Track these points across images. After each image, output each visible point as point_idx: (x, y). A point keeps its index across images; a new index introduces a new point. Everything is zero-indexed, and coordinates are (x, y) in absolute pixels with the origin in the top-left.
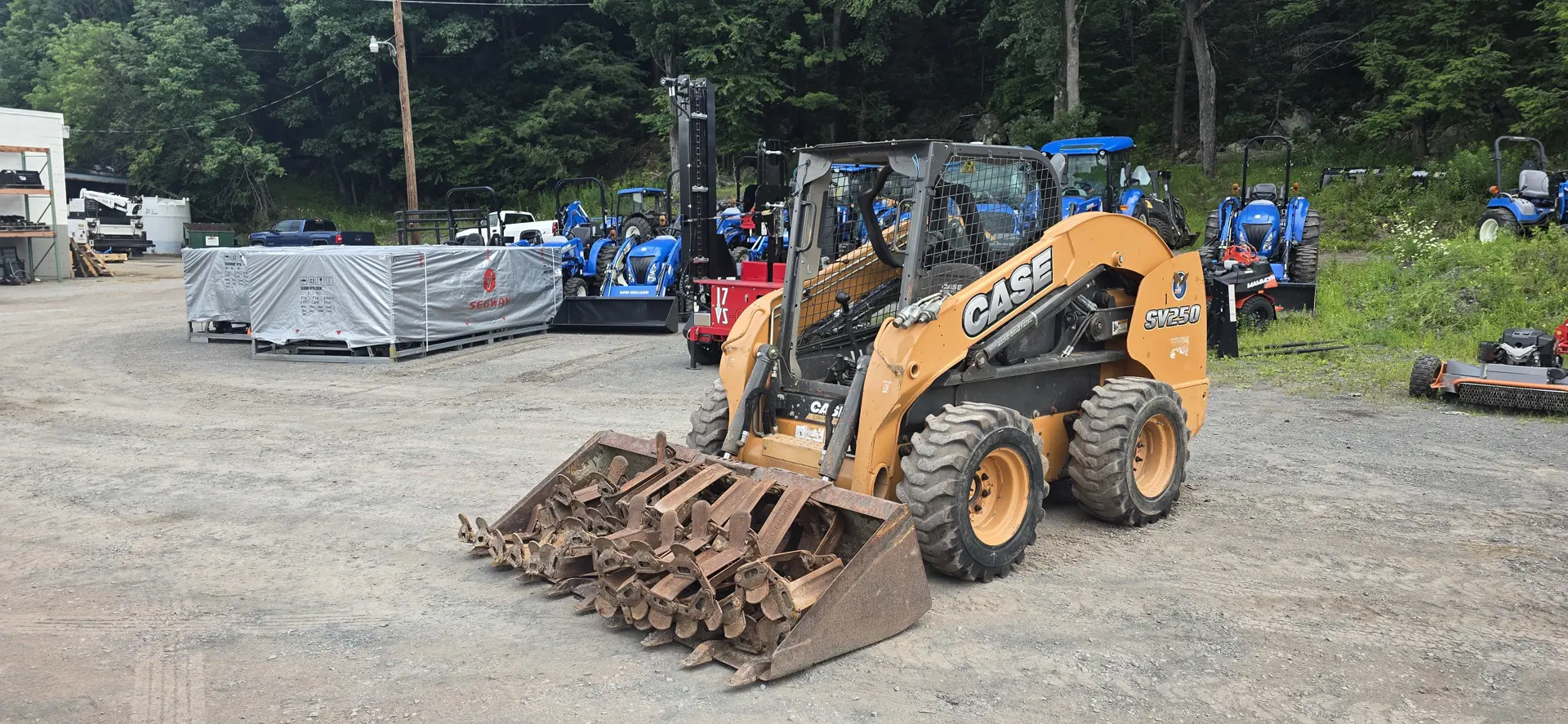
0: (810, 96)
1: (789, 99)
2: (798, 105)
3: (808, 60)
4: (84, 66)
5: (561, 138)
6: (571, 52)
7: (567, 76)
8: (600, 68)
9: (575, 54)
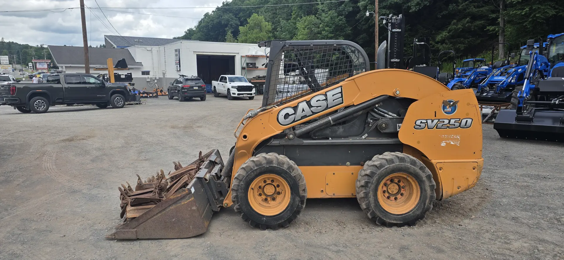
1: (561, 13)
4: (305, 30)
5: (455, 40)
6: (461, 5)
7: (460, 15)
8: (475, 10)
9: (463, 6)
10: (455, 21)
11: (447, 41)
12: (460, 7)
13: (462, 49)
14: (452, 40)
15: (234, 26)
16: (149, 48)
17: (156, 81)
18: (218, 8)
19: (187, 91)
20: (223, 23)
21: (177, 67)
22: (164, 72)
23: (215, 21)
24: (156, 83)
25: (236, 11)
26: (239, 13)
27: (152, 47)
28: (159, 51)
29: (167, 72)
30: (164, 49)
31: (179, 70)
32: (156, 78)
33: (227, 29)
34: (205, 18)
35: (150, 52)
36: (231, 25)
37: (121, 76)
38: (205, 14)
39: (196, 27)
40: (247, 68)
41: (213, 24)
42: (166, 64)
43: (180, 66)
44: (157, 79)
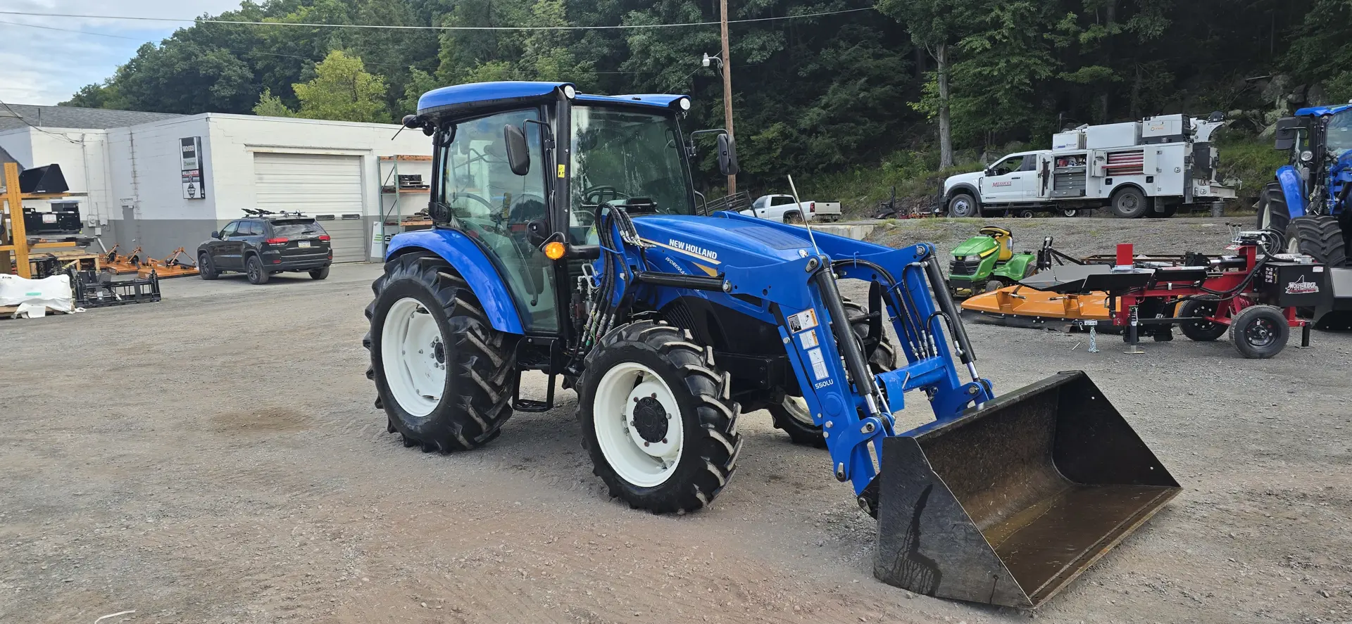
0: (1084, 71)
1: (1061, 74)
2: (1070, 79)
3: (1084, 37)
5: (837, 126)
6: (847, 53)
7: (845, 73)
8: (871, 63)
9: (850, 54)
10: (836, 85)
11: (822, 129)
12: (843, 57)
13: (854, 145)
14: (832, 127)
15: (235, 81)
16: (74, 133)
17: (98, 231)
18: (181, 34)
19: (282, 254)
20: (202, 72)
21: (191, 187)
22: (130, 204)
23: (177, 66)
24: (99, 236)
25: (241, 42)
26: (248, 49)
27: (84, 131)
28: (105, 145)
29: (140, 204)
30: (128, 137)
31: (198, 195)
32: (99, 221)
33: (216, 88)
34: (142, 56)
35: (80, 146)
36: (228, 79)
37: (43, 216)
38: (142, 48)
39: (110, 80)
40: (400, 189)
41: (172, 73)
42: (138, 179)
43: (202, 186)
44: (102, 224)
